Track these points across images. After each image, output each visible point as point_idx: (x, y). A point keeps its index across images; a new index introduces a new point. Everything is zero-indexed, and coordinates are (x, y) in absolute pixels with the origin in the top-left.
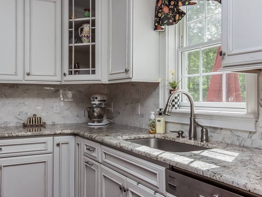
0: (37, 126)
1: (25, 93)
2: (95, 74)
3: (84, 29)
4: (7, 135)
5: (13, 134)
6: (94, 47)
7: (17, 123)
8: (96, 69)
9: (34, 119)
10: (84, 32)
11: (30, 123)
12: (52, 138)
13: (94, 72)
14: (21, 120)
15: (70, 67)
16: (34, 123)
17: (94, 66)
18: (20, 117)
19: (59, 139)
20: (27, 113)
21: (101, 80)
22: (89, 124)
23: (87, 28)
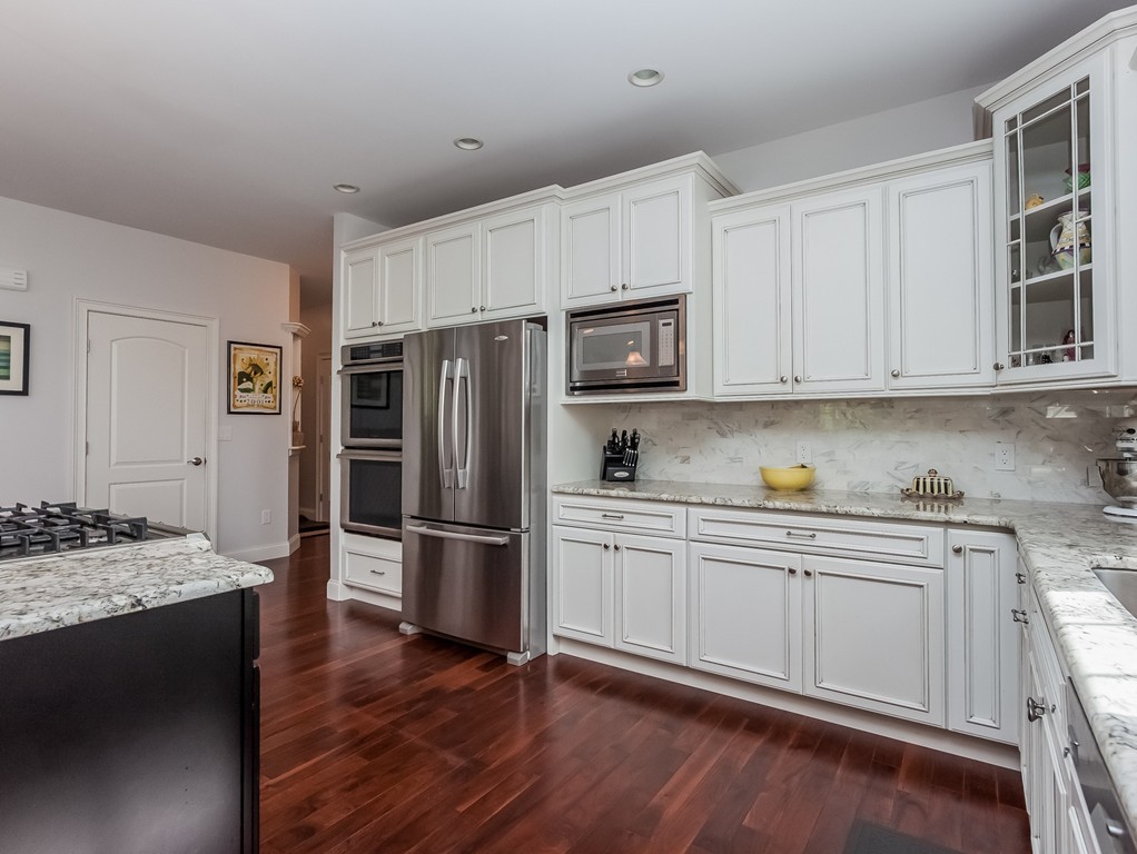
0: (936, 498)
1: (911, 418)
2: (1093, 358)
3: (1065, 230)
4: (824, 509)
5: (837, 508)
6: (1087, 277)
7: (892, 487)
8: (1096, 343)
9: (928, 481)
10: (1063, 238)
11: (918, 489)
12: (940, 530)
13: (1088, 353)
14: (901, 480)
15: (1016, 344)
16: (928, 490)
17: (1088, 334)
18: (898, 474)
19: (960, 537)
20: (917, 466)
21: (1115, 376)
22: (1107, 510)
23: (1072, 224)
